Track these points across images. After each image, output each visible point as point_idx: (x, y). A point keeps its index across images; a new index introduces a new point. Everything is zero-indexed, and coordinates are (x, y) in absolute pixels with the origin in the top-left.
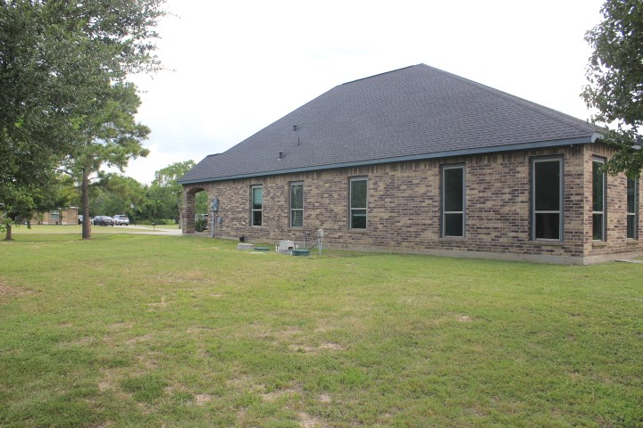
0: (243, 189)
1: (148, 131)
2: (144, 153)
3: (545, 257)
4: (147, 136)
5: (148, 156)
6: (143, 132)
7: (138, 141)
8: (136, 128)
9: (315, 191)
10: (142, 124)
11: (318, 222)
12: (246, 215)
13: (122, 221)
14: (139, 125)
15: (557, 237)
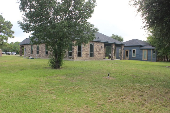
0: (30, 46)
1: (14, 32)
2: (13, 37)
3: (70, 59)
4: (14, 33)
5: (14, 38)
6: (13, 32)
7: (12, 34)
8: (11, 31)
9: (41, 47)
10: (12, 30)
11: (41, 53)
12: (30, 52)
13: (14, 53)
14: (12, 31)
15: (71, 56)
